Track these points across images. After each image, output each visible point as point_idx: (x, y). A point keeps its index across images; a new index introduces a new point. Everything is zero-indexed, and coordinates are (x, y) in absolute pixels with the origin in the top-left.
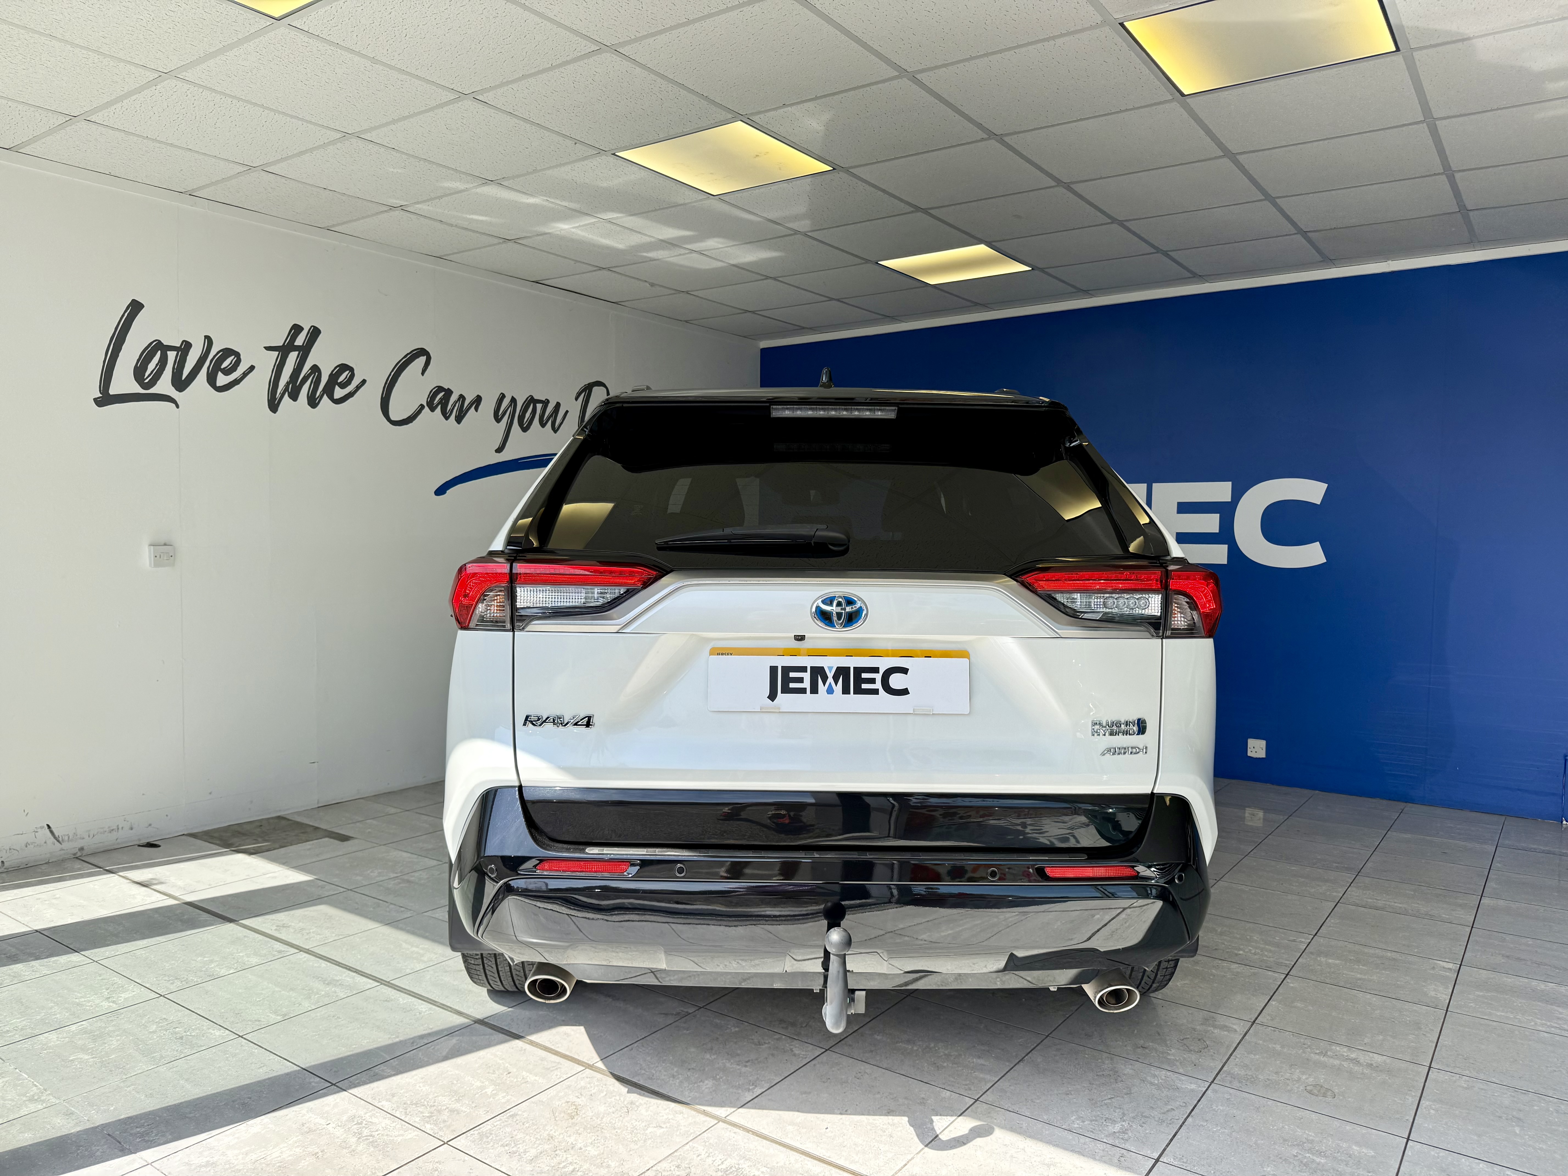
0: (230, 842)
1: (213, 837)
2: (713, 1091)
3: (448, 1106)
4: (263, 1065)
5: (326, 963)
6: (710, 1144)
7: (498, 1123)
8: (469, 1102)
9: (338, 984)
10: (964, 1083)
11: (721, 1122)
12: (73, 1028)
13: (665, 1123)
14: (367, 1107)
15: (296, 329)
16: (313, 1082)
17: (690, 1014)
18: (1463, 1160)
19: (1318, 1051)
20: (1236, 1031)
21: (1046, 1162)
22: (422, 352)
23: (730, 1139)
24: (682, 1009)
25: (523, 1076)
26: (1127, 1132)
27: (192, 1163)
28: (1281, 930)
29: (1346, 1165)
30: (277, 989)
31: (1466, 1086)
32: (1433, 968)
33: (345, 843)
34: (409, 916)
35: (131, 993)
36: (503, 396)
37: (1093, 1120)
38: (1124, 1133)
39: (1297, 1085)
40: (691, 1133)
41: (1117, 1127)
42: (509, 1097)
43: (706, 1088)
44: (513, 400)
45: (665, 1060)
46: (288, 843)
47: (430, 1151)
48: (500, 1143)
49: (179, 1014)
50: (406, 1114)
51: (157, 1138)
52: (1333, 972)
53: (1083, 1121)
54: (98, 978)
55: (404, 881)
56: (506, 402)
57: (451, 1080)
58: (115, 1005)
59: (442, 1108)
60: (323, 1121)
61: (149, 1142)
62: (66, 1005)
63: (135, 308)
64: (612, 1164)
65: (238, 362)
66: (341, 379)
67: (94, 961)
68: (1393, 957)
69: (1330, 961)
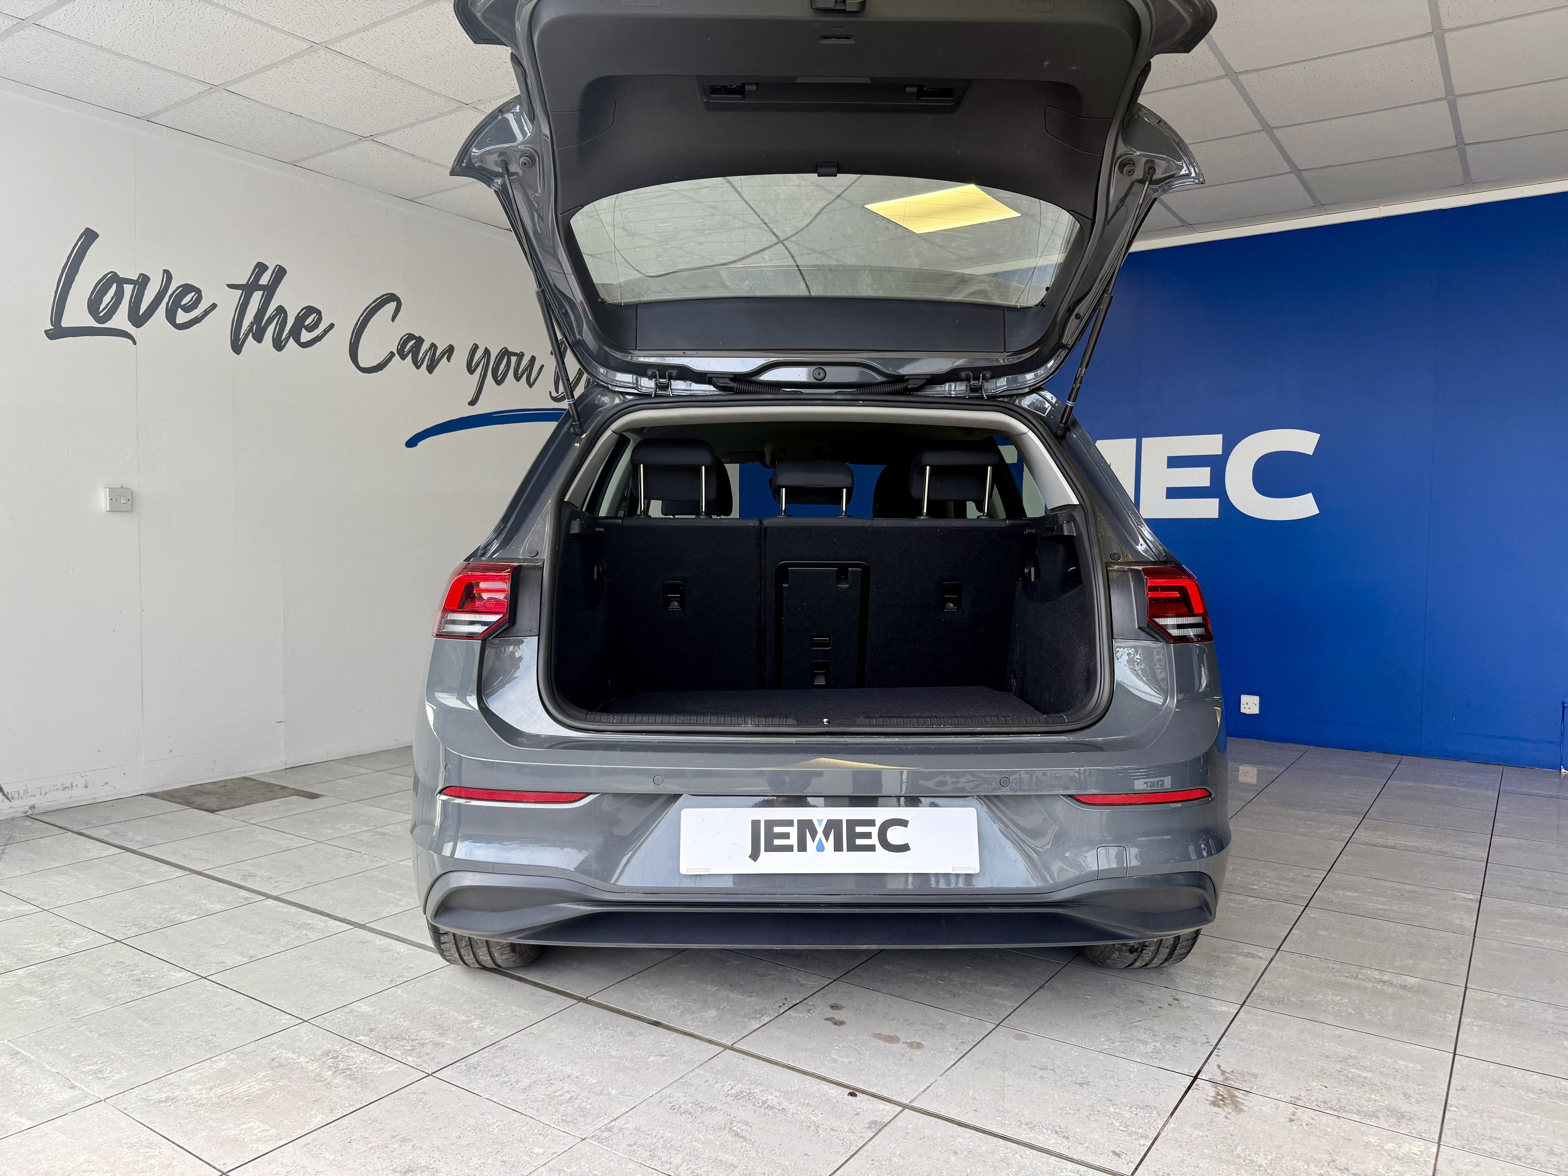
1: (173, 796)
2: (718, 1020)
3: (431, 1040)
4: (228, 1004)
5: (297, 908)
6: (718, 1070)
7: (487, 1054)
8: (454, 1035)
9: (309, 927)
10: (983, 1009)
11: (727, 1050)
12: (21, 972)
13: (667, 1052)
14: (343, 1042)
15: (261, 268)
16: (283, 1019)
17: (688, 949)
18: (1515, 1072)
19: (1348, 975)
20: (1261, 958)
21: (1078, 1081)
22: (392, 298)
23: (738, 1065)
25: (512, 1010)
26: (1160, 1051)
27: (150, 1098)
28: (1294, 867)
29: (1395, 1078)
30: (242, 933)
31: (1505, 1004)
32: (1454, 899)
33: (314, 800)
34: (384, 864)
35: (85, 939)
36: (475, 347)
37: (1124, 1042)
38: (1157, 1053)
39: (1331, 1006)
40: (697, 1060)
41: (1150, 1048)
42: (497, 1030)
43: (710, 1017)
44: (487, 352)
45: (664, 992)
46: (253, 800)
47: (414, 1083)
48: (490, 1074)
49: (137, 958)
50: (386, 1048)
51: (112, 1074)
52: (1352, 904)
53: (1112, 1043)
54: (49, 925)
55: (377, 833)
56: (479, 353)
57: (434, 1015)
58: (66, 950)
59: (425, 1042)
60: (294, 1056)
61: (103, 1080)
62: (13, 951)
63: (90, 236)
64: (613, 1092)
65: (199, 299)
66: (308, 322)
67: (45, 910)
68: (1413, 889)
69: (1348, 893)
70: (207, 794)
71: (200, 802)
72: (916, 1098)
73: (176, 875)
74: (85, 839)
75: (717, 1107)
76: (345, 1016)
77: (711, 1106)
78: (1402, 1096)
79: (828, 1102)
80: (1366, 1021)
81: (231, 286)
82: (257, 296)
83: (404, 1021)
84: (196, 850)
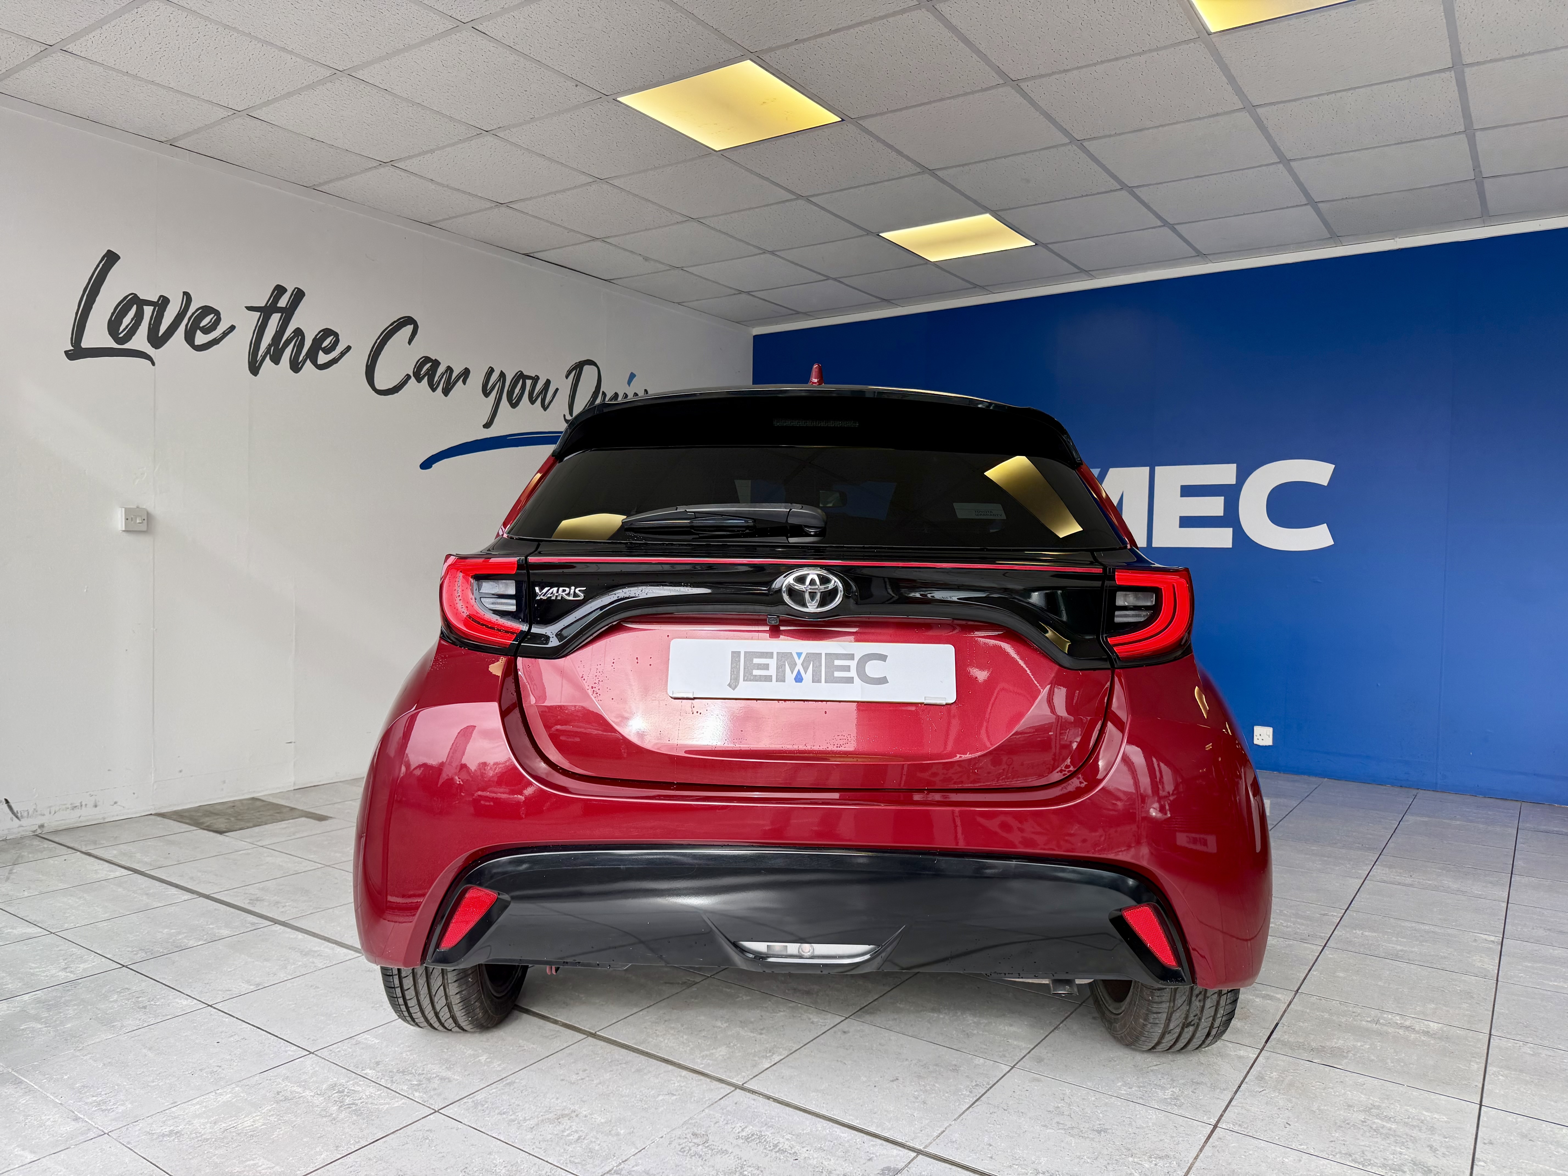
0: (201, 821)
1: (182, 816)
3: (438, 1074)
4: (234, 1034)
5: (303, 934)
6: (728, 1111)
7: (494, 1090)
8: (461, 1070)
9: (316, 955)
10: (998, 1050)
12: (26, 997)
13: (677, 1091)
14: (349, 1075)
15: (280, 290)
16: (289, 1050)
17: (696, 983)
18: (1544, 1125)
19: (1369, 1019)
20: (1279, 999)
21: (1095, 1128)
22: (408, 321)
23: (749, 1107)
24: (688, 978)
26: (1179, 1098)
27: (154, 1132)
28: (1312, 906)
29: (1420, 1130)
30: (249, 960)
31: (1531, 1053)
33: (322, 823)
35: (91, 964)
36: (491, 371)
37: (1141, 1087)
38: (1175, 1099)
39: (1353, 1052)
40: (707, 1100)
41: (1168, 1094)
43: (720, 1055)
44: (502, 375)
45: (673, 1028)
47: (420, 1119)
48: (497, 1111)
49: (144, 984)
50: (392, 1082)
51: (115, 1107)
52: (1371, 944)
53: (1129, 1088)
54: (55, 949)
56: (495, 377)
57: (441, 1048)
58: (72, 975)
59: (432, 1076)
60: (300, 1089)
61: (107, 1112)
62: (20, 975)
63: (111, 259)
64: (622, 1132)
65: (218, 321)
66: (325, 344)
67: (52, 933)
68: (1432, 930)
69: (1366, 933)
70: (216, 814)
71: (208, 824)
72: (931, 1143)
73: (183, 898)
74: (93, 859)
75: (728, 1150)
76: (351, 1048)
77: (721, 1149)
78: (1428, 1149)
79: (841, 1146)
80: (1389, 1069)
81: (250, 308)
82: (275, 318)
83: (411, 1054)
84: (205, 872)
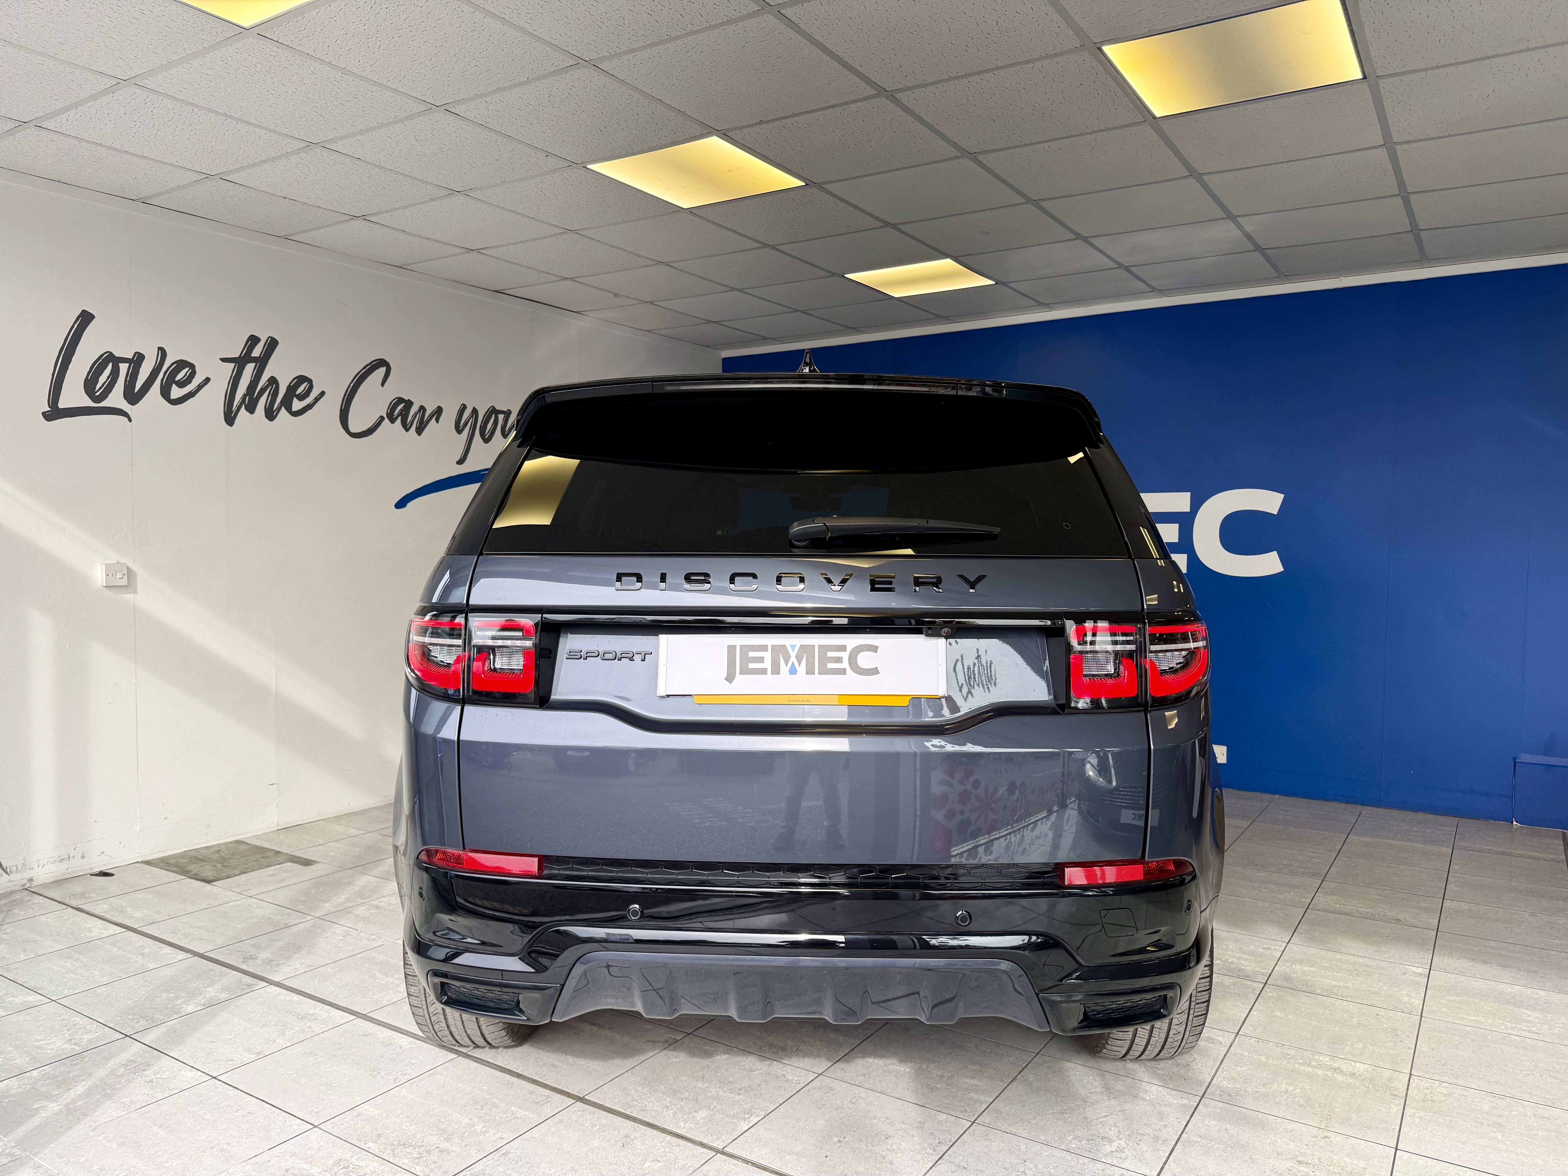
0: (187, 869)
1: (168, 864)
2: (709, 1121)
3: (437, 1146)
4: (239, 1108)
5: (298, 996)
7: (491, 1162)
8: (458, 1140)
9: (312, 1018)
10: (959, 1104)
11: (718, 1154)
12: (35, 1073)
13: (662, 1157)
14: (353, 1149)
15: (253, 340)
16: (293, 1124)
17: (678, 1040)
18: (1451, 1169)
19: (1302, 1062)
20: (1221, 1043)
22: (381, 363)
23: (729, 1172)
24: (670, 1036)
25: (513, 1111)
26: (1125, 1150)
30: (248, 1026)
31: (1446, 1092)
32: (1405, 974)
33: (309, 867)
34: (381, 944)
35: (95, 1034)
36: (464, 407)
37: (1090, 1140)
38: (1121, 1151)
39: (1285, 1097)
40: (690, 1167)
41: (1115, 1146)
42: (501, 1134)
43: (702, 1118)
44: (475, 411)
45: (657, 1090)
46: (248, 868)
49: (148, 1055)
50: (394, 1155)
52: (1308, 980)
53: (1081, 1141)
54: (58, 1018)
55: (372, 906)
56: (467, 413)
57: (438, 1118)
58: (77, 1048)
59: (432, 1148)
60: (308, 1166)
62: (26, 1048)
63: (86, 318)
65: (193, 374)
66: (299, 391)
67: (53, 1000)
68: (1366, 963)
69: (1305, 968)
70: (202, 860)
71: (195, 872)
73: (177, 958)
74: (85, 916)
76: (352, 1120)
80: (1317, 1114)
81: (224, 360)
82: (250, 368)
83: (410, 1125)
84: (197, 927)
